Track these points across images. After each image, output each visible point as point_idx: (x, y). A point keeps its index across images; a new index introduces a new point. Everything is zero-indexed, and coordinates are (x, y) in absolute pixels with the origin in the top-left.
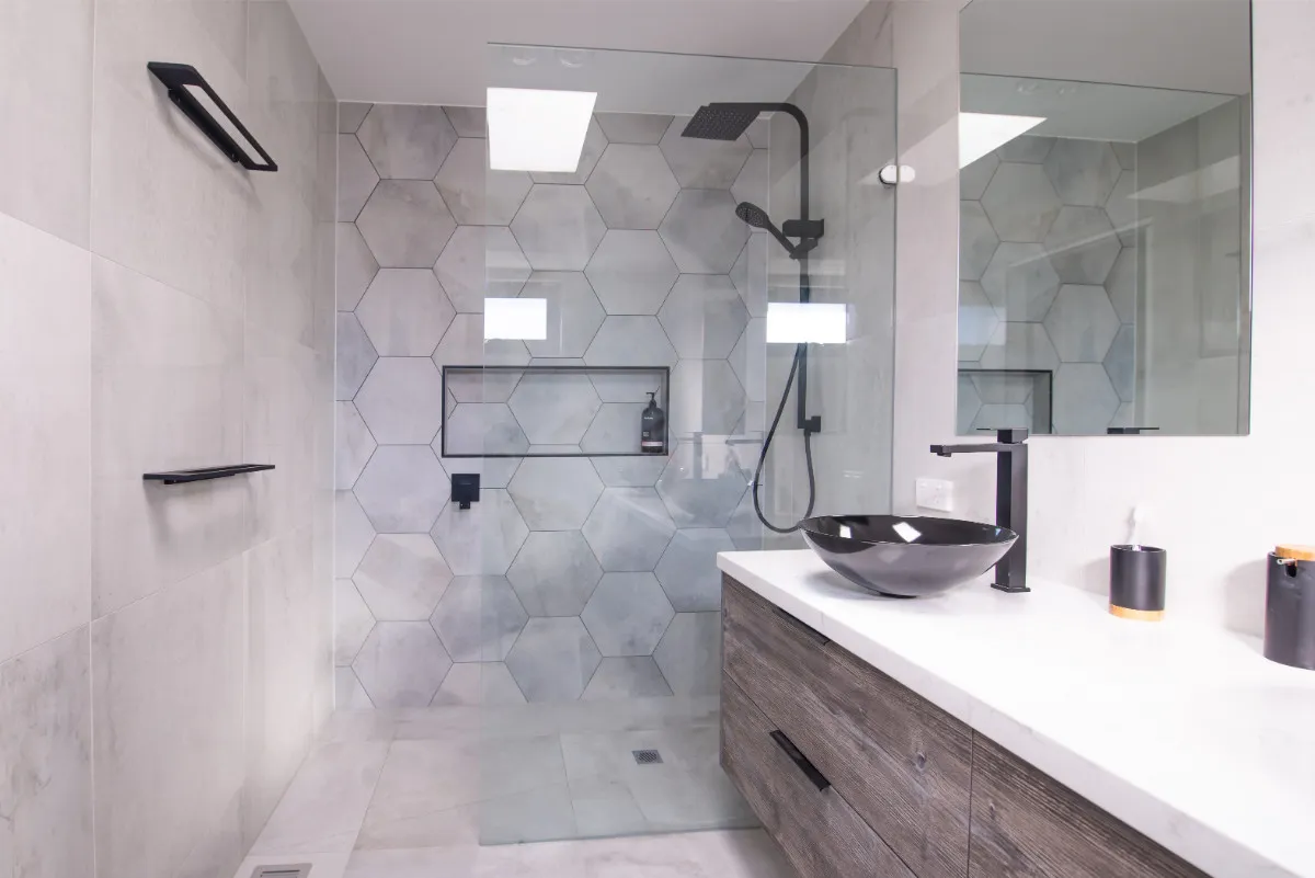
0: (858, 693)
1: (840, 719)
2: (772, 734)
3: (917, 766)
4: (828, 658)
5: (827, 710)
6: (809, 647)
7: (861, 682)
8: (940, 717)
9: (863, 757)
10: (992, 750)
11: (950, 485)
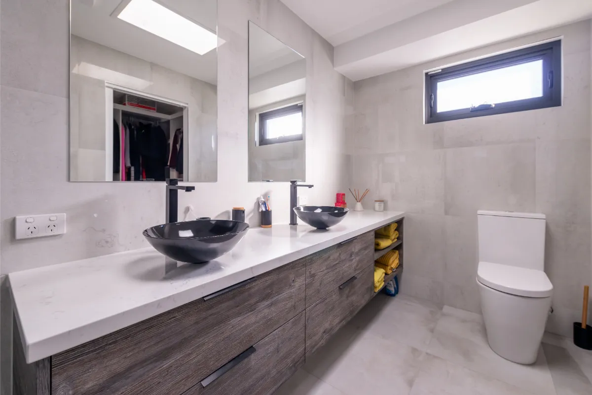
0: (269, 286)
3: (292, 284)
4: (250, 288)
7: (270, 280)
10: (309, 257)
11: (65, 215)
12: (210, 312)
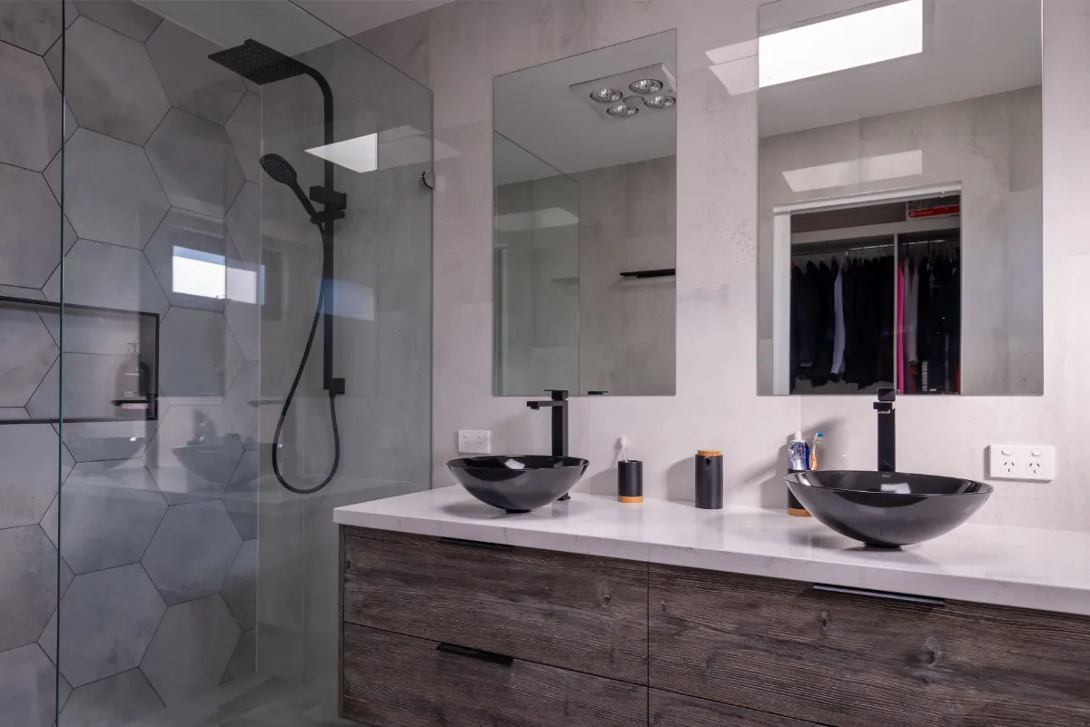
0: (544, 577)
1: (525, 604)
2: (438, 648)
3: (604, 606)
4: (508, 562)
5: (508, 602)
6: (482, 560)
7: (546, 567)
8: (621, 566)
9: (552, 622)
10: (661, 571)
11: (489, 433)
12: (451, 562)
